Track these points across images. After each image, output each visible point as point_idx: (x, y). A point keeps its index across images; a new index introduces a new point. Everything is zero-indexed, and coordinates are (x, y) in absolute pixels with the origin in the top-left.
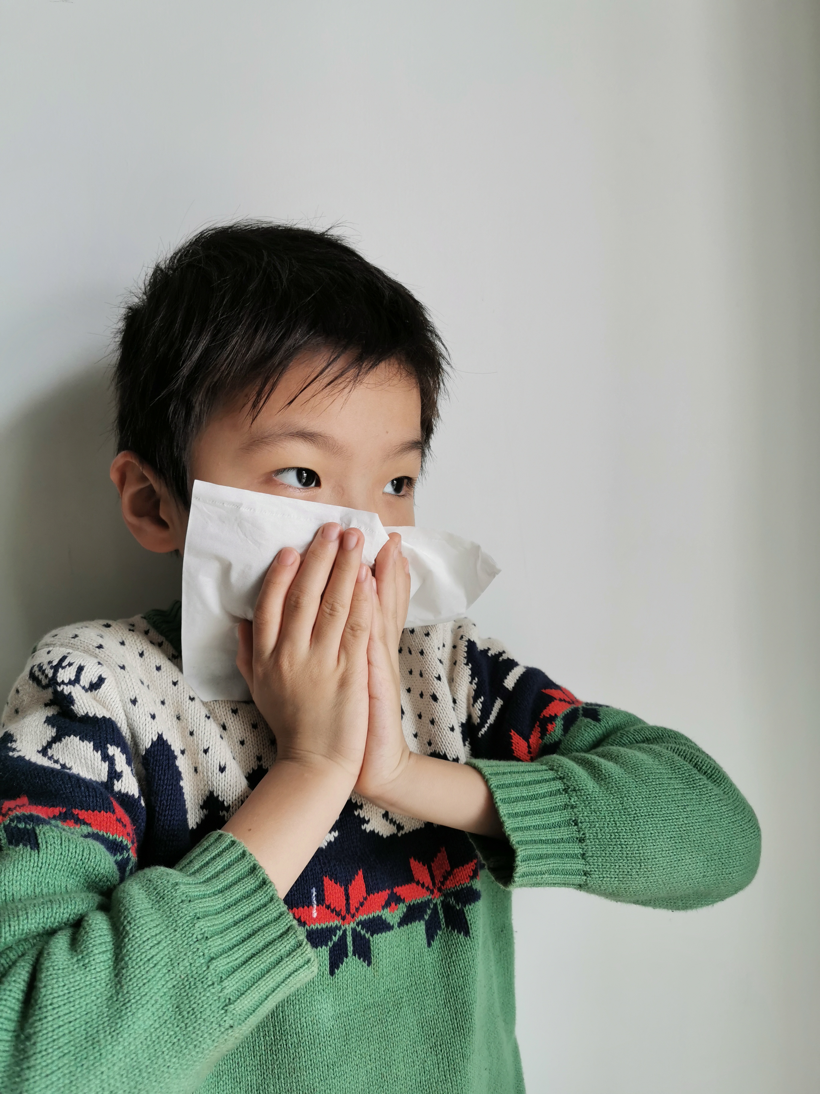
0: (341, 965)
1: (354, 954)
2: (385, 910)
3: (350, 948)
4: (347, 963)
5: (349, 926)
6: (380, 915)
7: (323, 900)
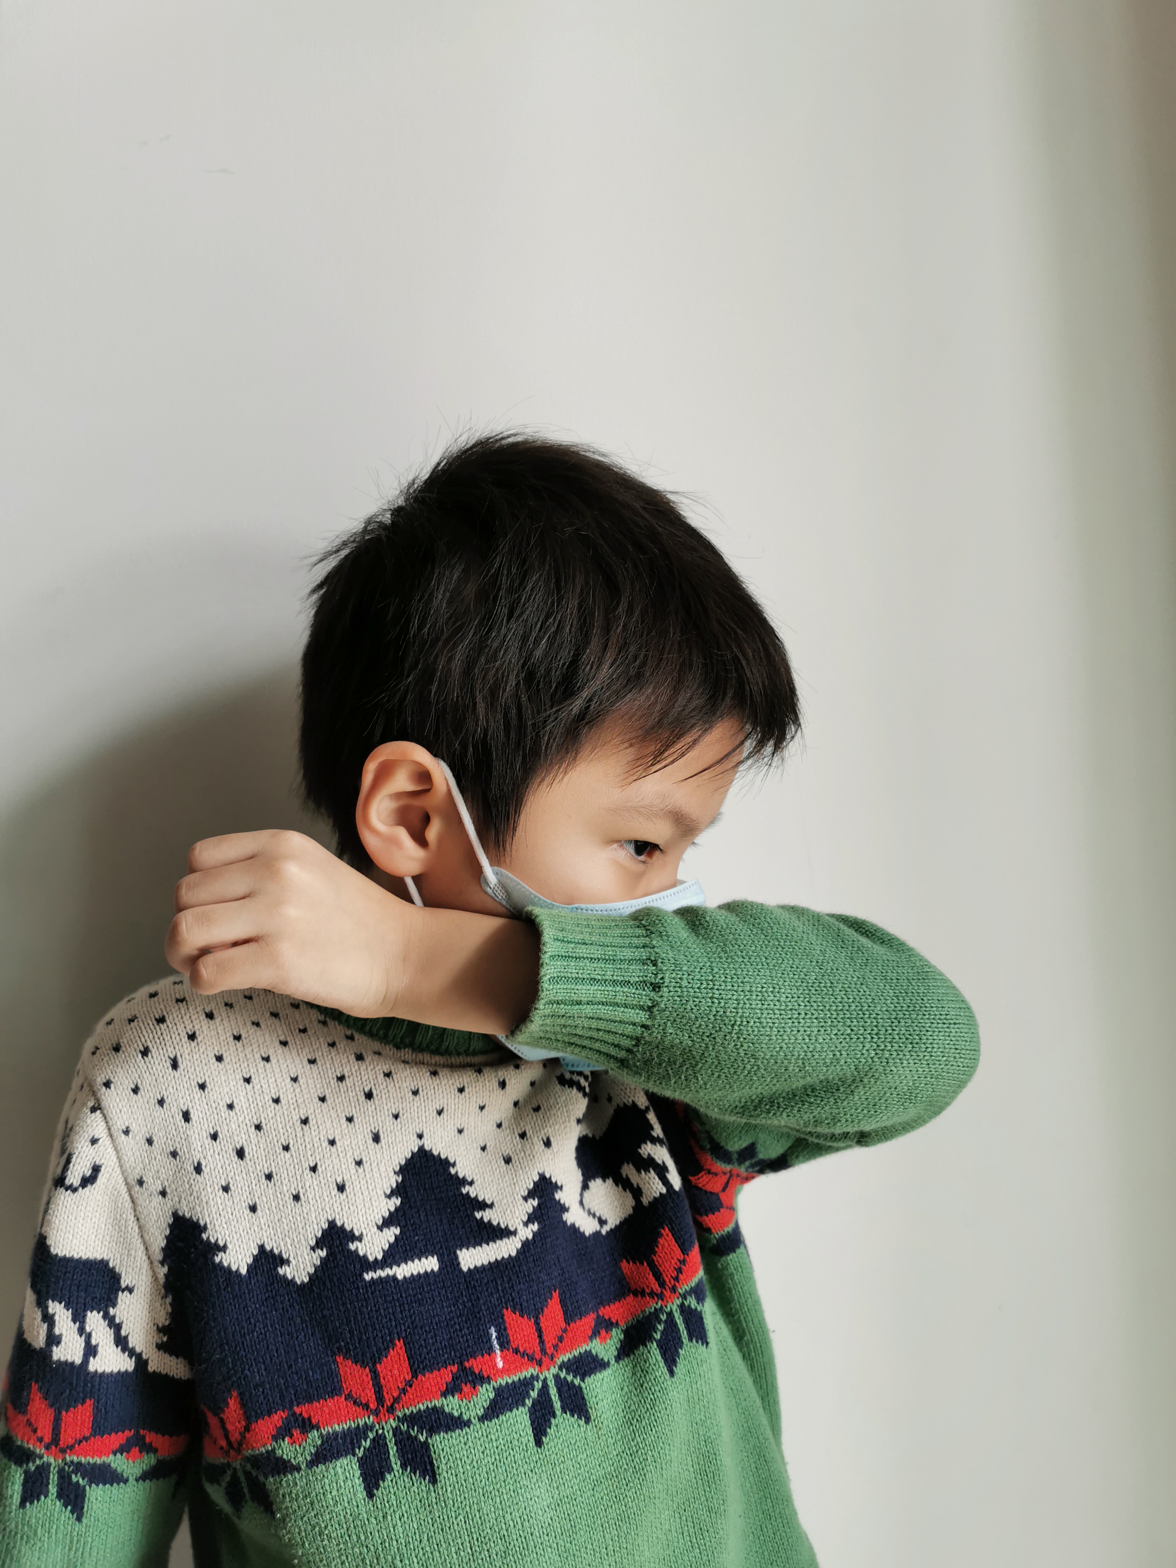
0: (548, 1430)
1: (564, 1410)
2: (594, 1341)
3: (557, 1405)
4: (557, 1426)
5: (549, 1374)
6: (588, 1350)
7: (508, 1342)
